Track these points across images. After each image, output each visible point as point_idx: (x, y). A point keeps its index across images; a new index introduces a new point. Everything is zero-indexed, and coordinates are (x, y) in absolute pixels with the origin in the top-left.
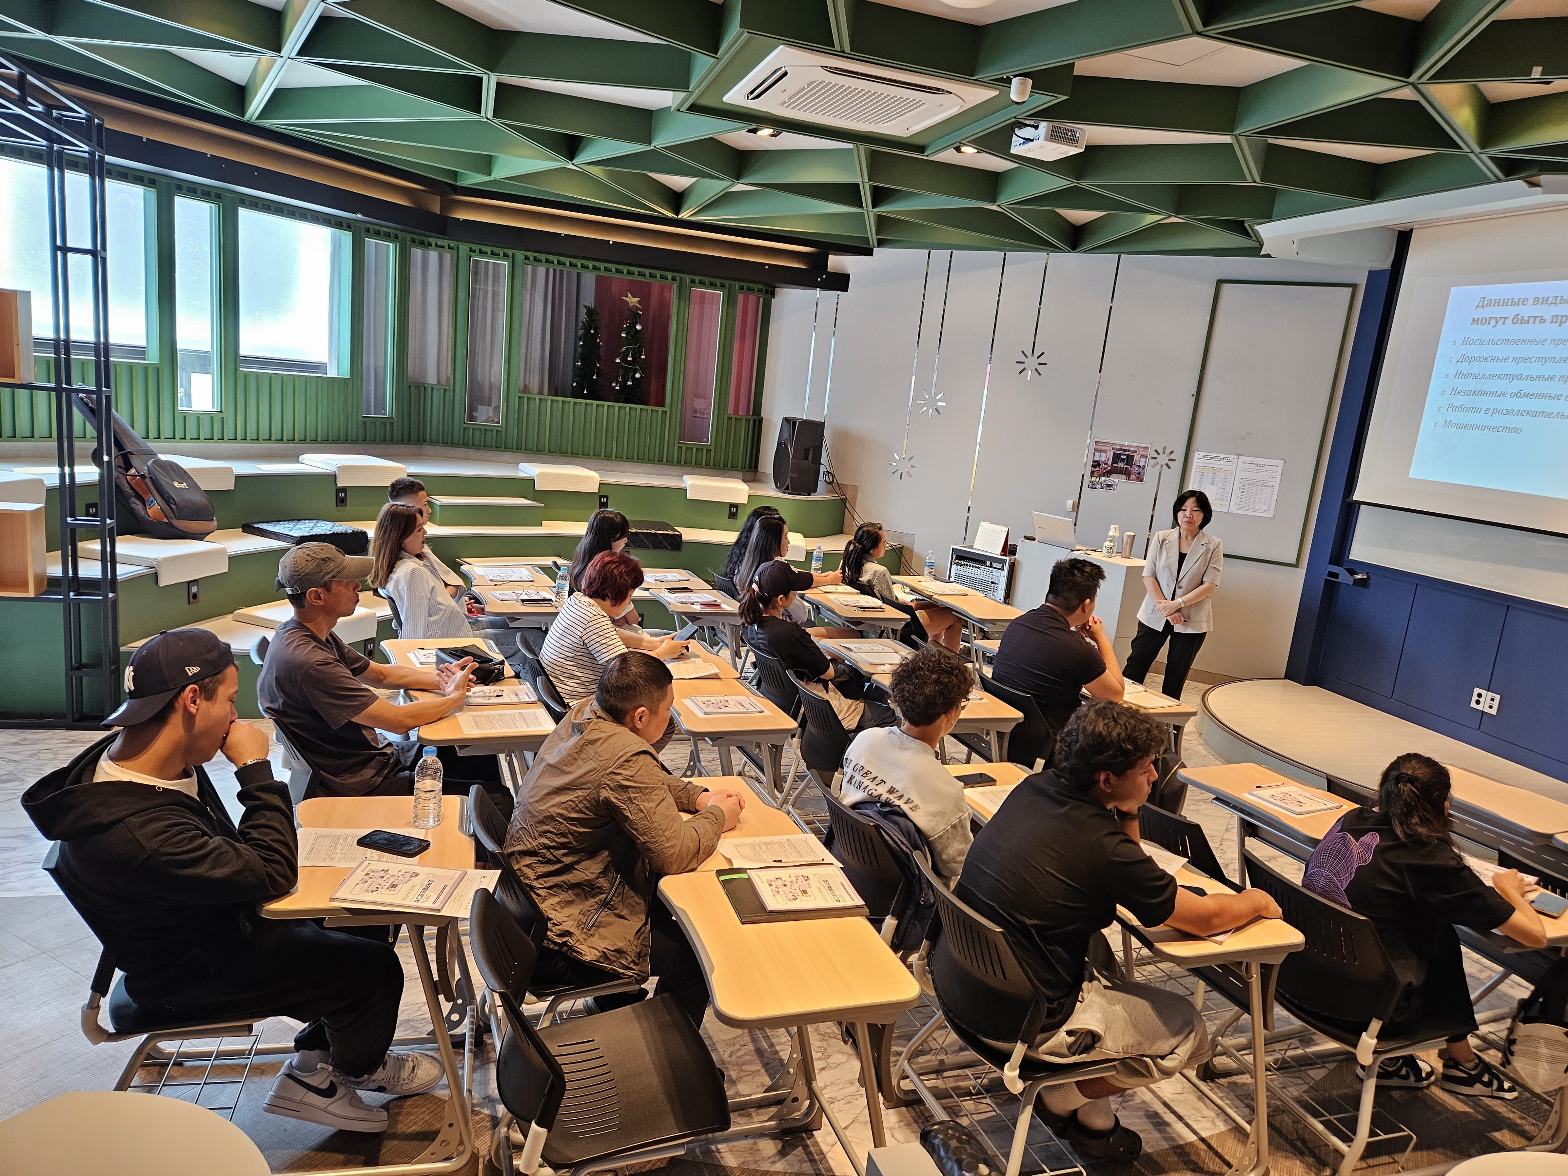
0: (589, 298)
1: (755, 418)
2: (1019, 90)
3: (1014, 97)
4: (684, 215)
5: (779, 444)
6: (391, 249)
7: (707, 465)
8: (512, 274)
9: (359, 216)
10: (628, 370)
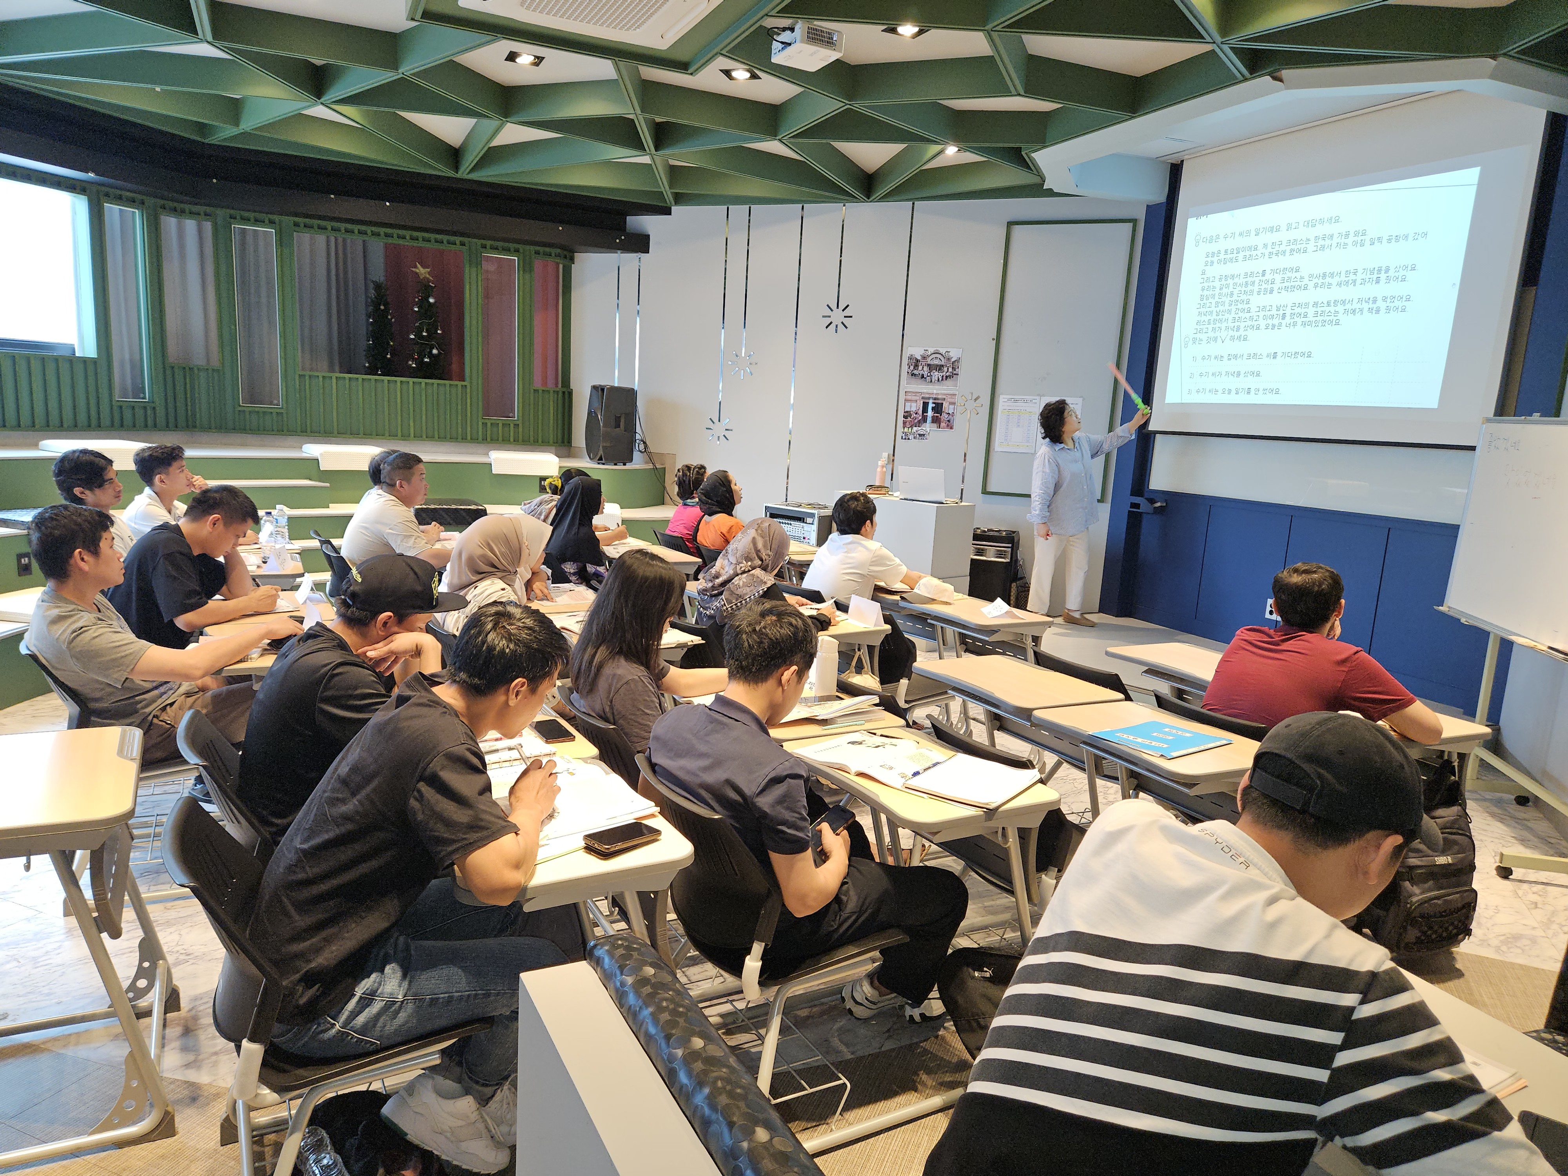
0: (379, 274)
1: (564, 390)
4: (465, 172)
5: (590, 413)
6: (137, 216)
7: (516, 440)
8: (281, 243)
9: (91, 175)
10: (424, 346)
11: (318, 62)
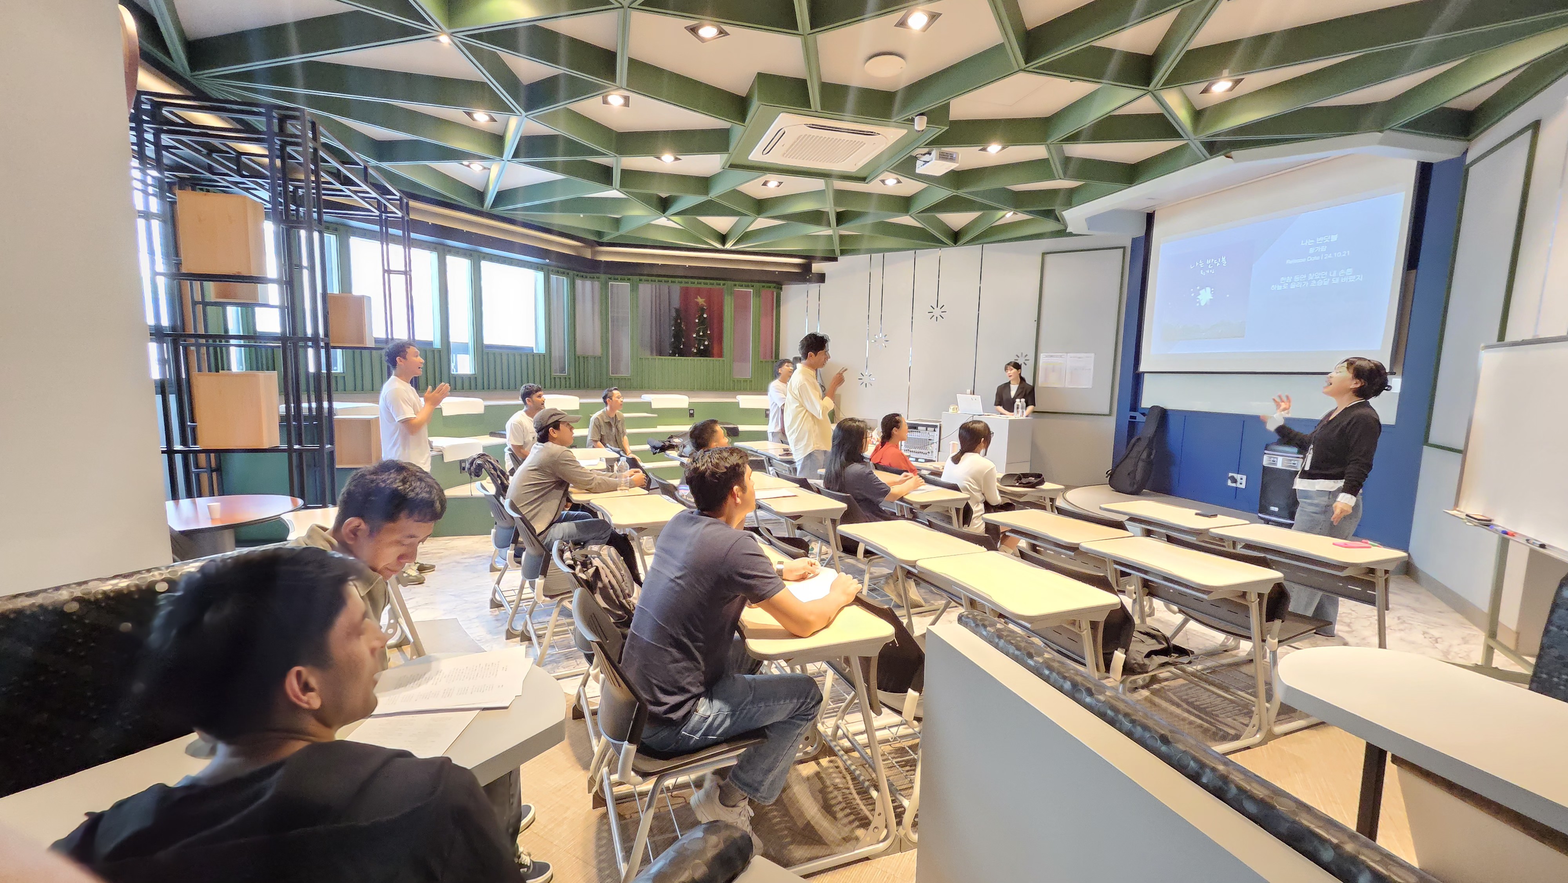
0: (676, 303)
2: (920, 124)
3: (917, 127)
4: (728, 246)
6: (565, 280)
7: (751, 389)
8: (632, 290)
9: (548, 261)
10: (700, 340)
11: (664, 195)
